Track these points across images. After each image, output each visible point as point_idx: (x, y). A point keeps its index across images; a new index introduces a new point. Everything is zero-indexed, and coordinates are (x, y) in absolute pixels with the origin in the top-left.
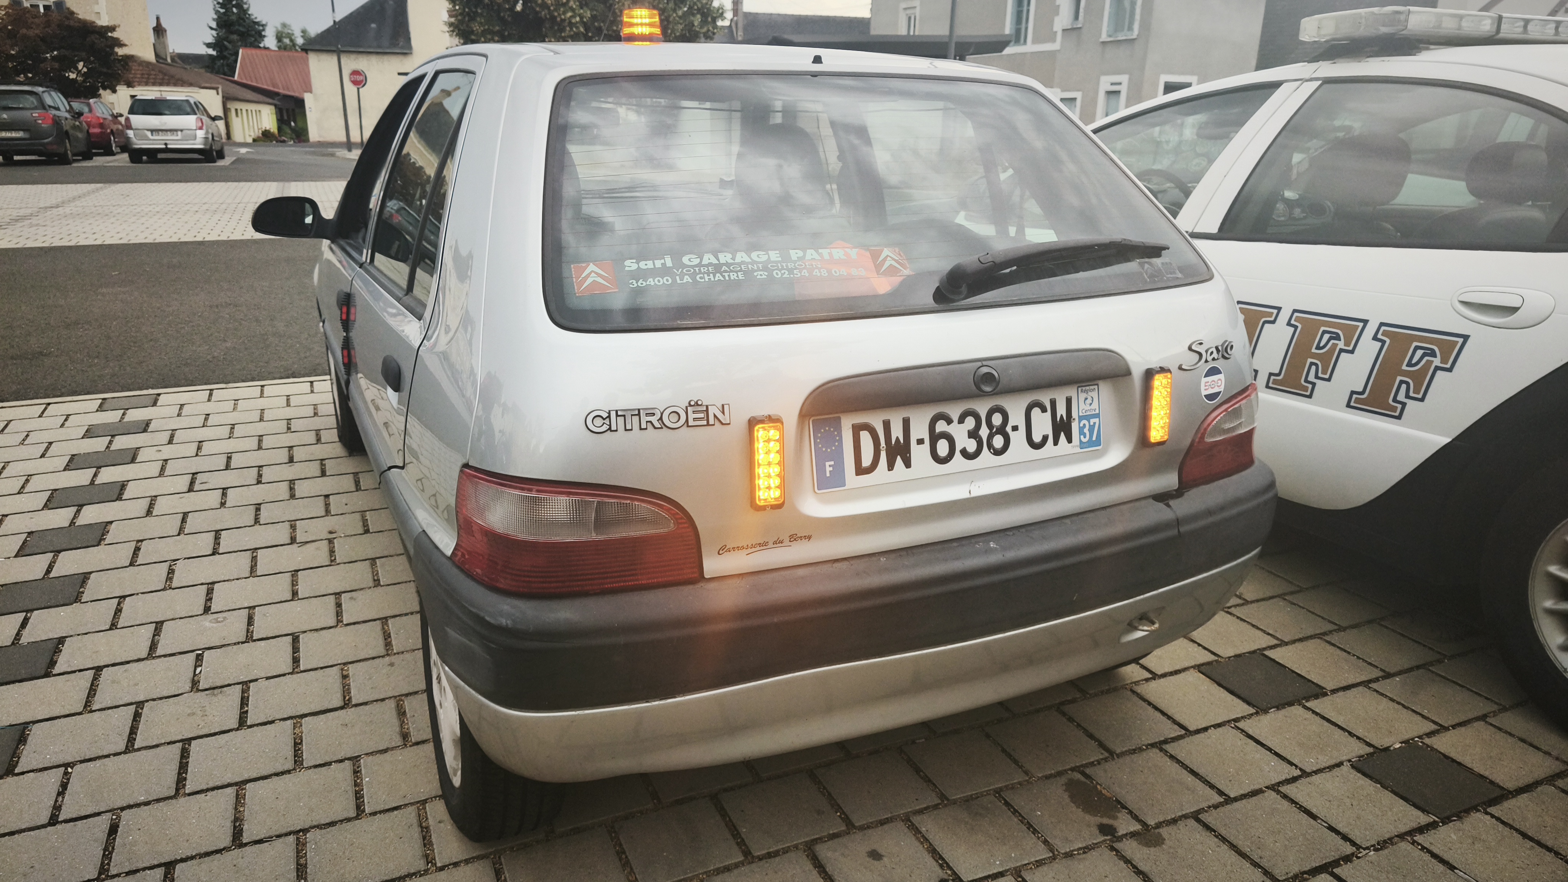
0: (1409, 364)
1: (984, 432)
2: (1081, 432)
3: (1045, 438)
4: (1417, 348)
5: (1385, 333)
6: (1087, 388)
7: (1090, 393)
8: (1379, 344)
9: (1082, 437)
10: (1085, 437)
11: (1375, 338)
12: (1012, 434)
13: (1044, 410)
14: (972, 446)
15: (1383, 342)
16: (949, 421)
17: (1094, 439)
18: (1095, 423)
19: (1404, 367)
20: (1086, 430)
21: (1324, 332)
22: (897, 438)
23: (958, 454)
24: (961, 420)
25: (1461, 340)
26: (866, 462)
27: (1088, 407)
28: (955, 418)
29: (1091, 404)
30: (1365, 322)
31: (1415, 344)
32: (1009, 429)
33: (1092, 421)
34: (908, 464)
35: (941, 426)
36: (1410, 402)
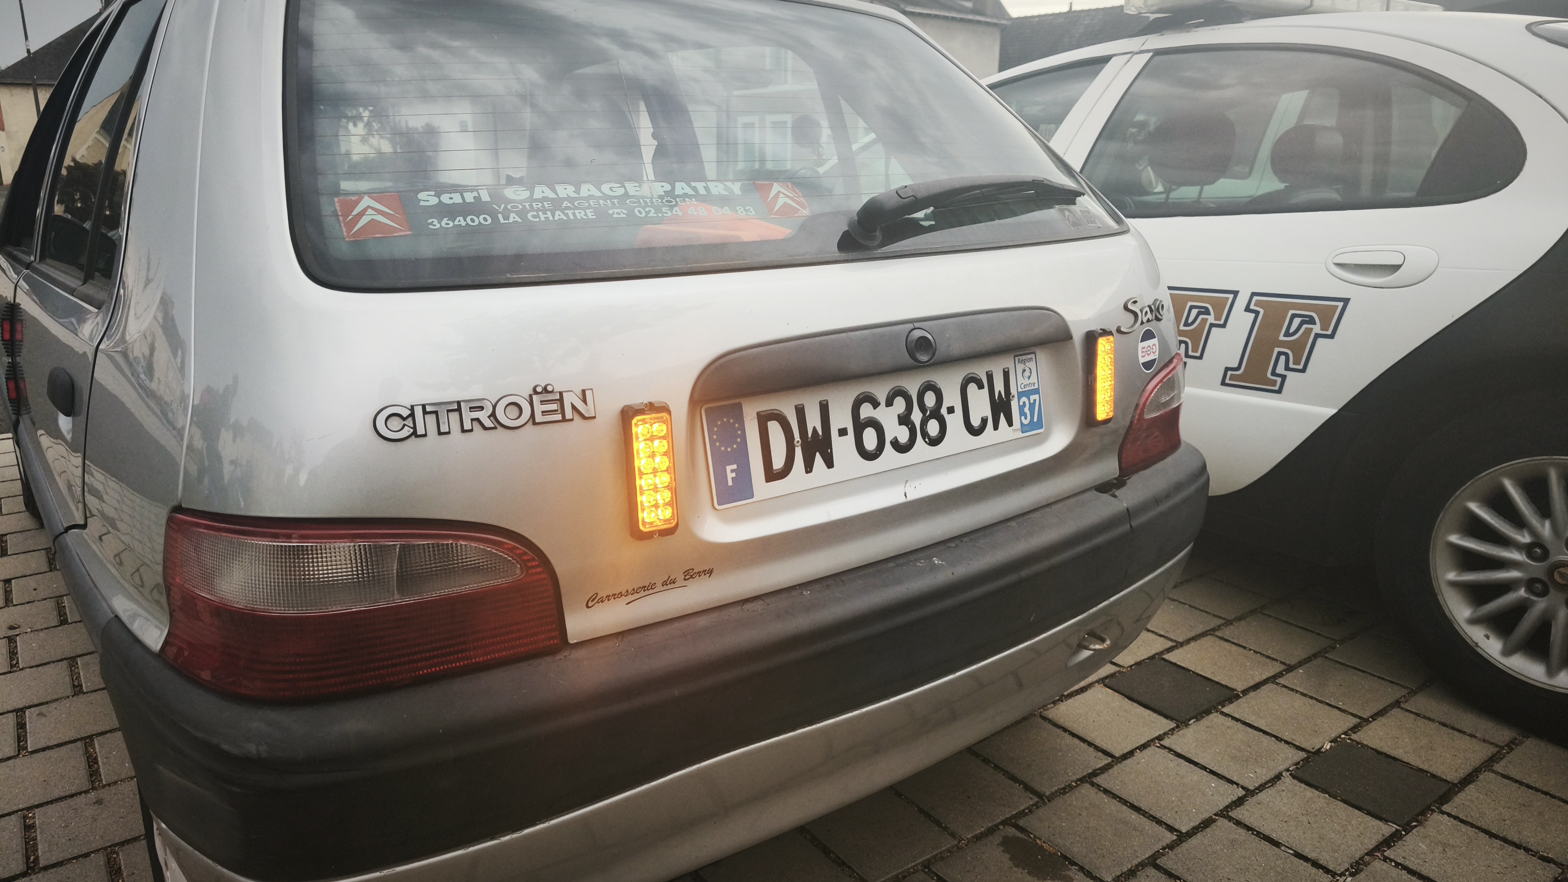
0: (1287, 334)
1: (917, 416)
2: (1022, 413)
3: (984, 421)
4: (1294, 316)
5: (1258, 304)
6: (1024, 357)
7: (1027, 364)
8: (1253, 315)
9: (1023, 418)
10: (1026, 418)
11: (1248, 309)
12: (948, 418)
13: (981, 386)
14: (903, 435)
15: (1257, 313)
16: (876, 404)
17: (1035, 420)
18: (1035, 400)
19: (1282, 338)
20: (1026, 410)
21: (1192, 307)
22: (815, 429)
23: (888, 446)
24: (889, 403)
25: (1341, 304)
26: (778, 462)
27: (1027, 382)
28: (882, 399)
29: (1029, 377)
30: (1236, 293)
31: (1291, 312)
32: (944, 411)
33: (1032, 398)
34: (830, 463)
35: (866, 411)
36: (1289, 374)
